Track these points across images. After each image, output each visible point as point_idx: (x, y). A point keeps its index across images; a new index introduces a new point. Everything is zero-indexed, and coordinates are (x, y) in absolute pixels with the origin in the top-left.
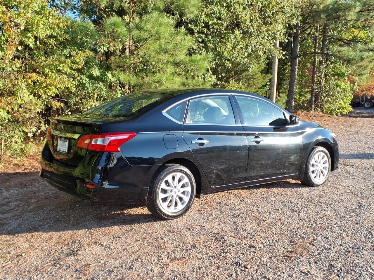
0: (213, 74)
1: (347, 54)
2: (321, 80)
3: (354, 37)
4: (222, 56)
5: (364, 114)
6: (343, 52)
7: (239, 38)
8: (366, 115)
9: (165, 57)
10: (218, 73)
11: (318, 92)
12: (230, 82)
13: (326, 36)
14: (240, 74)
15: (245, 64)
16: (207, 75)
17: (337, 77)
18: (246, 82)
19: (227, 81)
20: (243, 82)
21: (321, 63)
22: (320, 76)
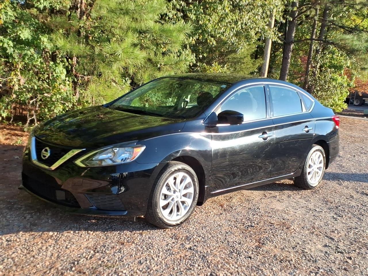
0: (193, 52)
1: (351, 44)
2: (315, 72)
3: (356, 26)
4: (205, 31)
5: (354, 112)
6: (347, 41)
7: (227, 10)
8: (356, 113)
9: (125, 21)
10: (199, 52)
11: (312, 85)
12: (213, 65)
13: (326, 21)
14: (226, 55)
15: (233, 44)
16: (184, 53)
17: (333, 69)
18: (231, 66)
19: (209, 63)
20: (228, 66)
21: (317, 51)
22: (315, 67)
